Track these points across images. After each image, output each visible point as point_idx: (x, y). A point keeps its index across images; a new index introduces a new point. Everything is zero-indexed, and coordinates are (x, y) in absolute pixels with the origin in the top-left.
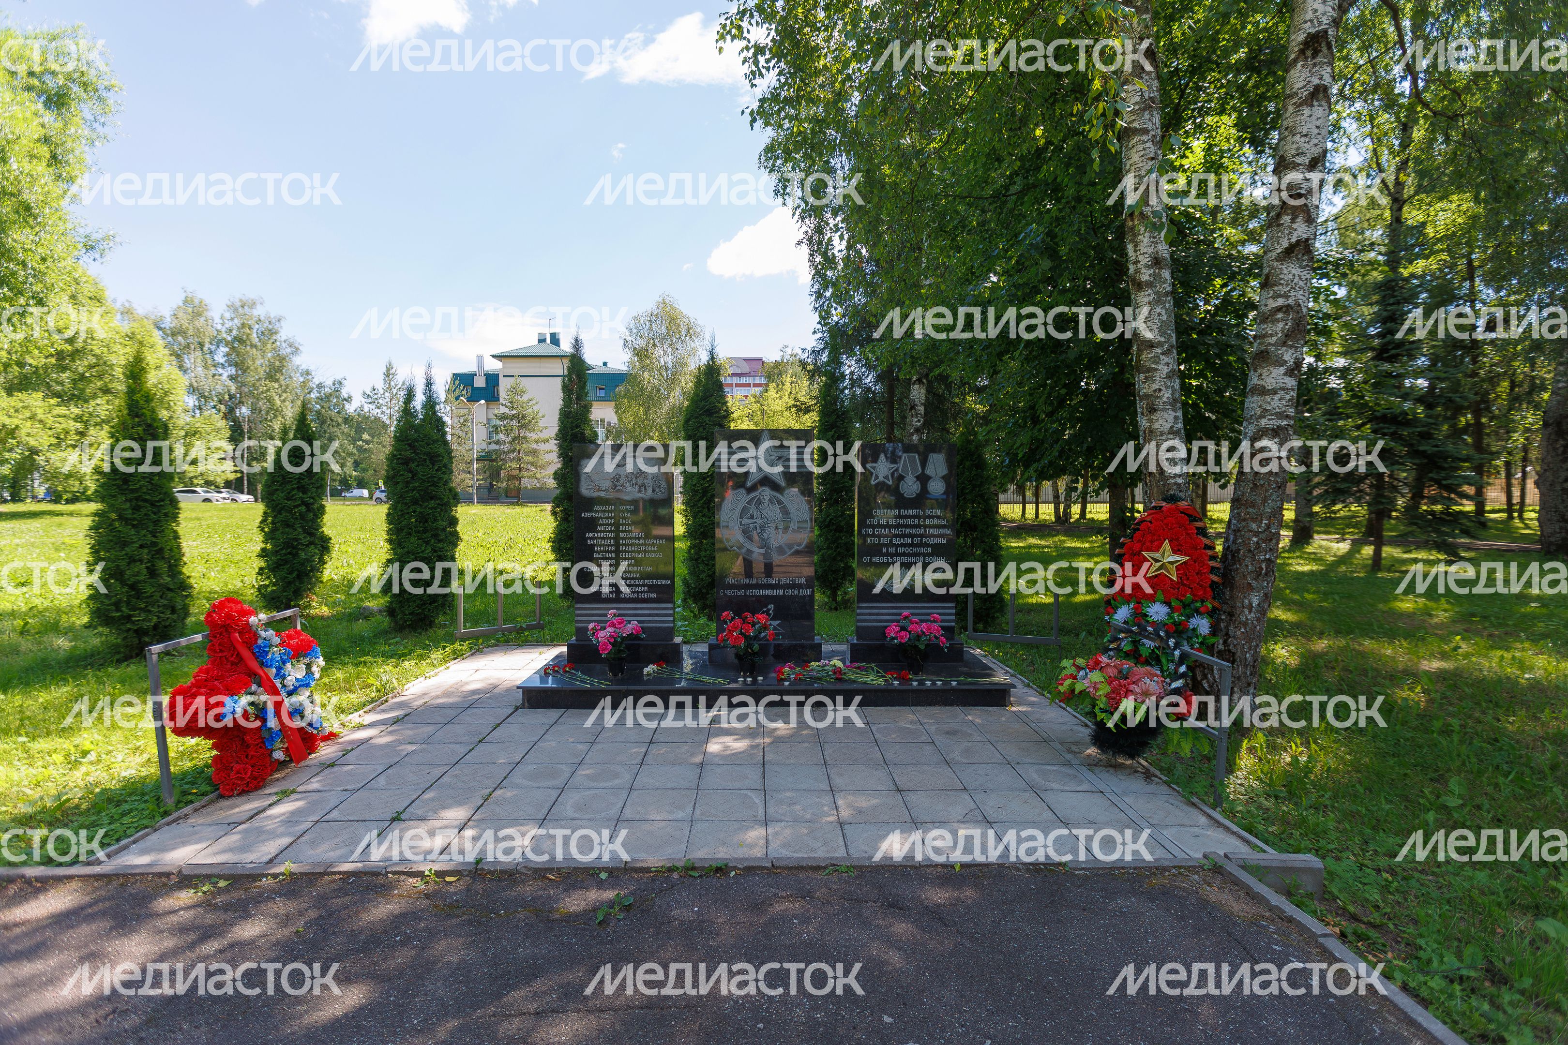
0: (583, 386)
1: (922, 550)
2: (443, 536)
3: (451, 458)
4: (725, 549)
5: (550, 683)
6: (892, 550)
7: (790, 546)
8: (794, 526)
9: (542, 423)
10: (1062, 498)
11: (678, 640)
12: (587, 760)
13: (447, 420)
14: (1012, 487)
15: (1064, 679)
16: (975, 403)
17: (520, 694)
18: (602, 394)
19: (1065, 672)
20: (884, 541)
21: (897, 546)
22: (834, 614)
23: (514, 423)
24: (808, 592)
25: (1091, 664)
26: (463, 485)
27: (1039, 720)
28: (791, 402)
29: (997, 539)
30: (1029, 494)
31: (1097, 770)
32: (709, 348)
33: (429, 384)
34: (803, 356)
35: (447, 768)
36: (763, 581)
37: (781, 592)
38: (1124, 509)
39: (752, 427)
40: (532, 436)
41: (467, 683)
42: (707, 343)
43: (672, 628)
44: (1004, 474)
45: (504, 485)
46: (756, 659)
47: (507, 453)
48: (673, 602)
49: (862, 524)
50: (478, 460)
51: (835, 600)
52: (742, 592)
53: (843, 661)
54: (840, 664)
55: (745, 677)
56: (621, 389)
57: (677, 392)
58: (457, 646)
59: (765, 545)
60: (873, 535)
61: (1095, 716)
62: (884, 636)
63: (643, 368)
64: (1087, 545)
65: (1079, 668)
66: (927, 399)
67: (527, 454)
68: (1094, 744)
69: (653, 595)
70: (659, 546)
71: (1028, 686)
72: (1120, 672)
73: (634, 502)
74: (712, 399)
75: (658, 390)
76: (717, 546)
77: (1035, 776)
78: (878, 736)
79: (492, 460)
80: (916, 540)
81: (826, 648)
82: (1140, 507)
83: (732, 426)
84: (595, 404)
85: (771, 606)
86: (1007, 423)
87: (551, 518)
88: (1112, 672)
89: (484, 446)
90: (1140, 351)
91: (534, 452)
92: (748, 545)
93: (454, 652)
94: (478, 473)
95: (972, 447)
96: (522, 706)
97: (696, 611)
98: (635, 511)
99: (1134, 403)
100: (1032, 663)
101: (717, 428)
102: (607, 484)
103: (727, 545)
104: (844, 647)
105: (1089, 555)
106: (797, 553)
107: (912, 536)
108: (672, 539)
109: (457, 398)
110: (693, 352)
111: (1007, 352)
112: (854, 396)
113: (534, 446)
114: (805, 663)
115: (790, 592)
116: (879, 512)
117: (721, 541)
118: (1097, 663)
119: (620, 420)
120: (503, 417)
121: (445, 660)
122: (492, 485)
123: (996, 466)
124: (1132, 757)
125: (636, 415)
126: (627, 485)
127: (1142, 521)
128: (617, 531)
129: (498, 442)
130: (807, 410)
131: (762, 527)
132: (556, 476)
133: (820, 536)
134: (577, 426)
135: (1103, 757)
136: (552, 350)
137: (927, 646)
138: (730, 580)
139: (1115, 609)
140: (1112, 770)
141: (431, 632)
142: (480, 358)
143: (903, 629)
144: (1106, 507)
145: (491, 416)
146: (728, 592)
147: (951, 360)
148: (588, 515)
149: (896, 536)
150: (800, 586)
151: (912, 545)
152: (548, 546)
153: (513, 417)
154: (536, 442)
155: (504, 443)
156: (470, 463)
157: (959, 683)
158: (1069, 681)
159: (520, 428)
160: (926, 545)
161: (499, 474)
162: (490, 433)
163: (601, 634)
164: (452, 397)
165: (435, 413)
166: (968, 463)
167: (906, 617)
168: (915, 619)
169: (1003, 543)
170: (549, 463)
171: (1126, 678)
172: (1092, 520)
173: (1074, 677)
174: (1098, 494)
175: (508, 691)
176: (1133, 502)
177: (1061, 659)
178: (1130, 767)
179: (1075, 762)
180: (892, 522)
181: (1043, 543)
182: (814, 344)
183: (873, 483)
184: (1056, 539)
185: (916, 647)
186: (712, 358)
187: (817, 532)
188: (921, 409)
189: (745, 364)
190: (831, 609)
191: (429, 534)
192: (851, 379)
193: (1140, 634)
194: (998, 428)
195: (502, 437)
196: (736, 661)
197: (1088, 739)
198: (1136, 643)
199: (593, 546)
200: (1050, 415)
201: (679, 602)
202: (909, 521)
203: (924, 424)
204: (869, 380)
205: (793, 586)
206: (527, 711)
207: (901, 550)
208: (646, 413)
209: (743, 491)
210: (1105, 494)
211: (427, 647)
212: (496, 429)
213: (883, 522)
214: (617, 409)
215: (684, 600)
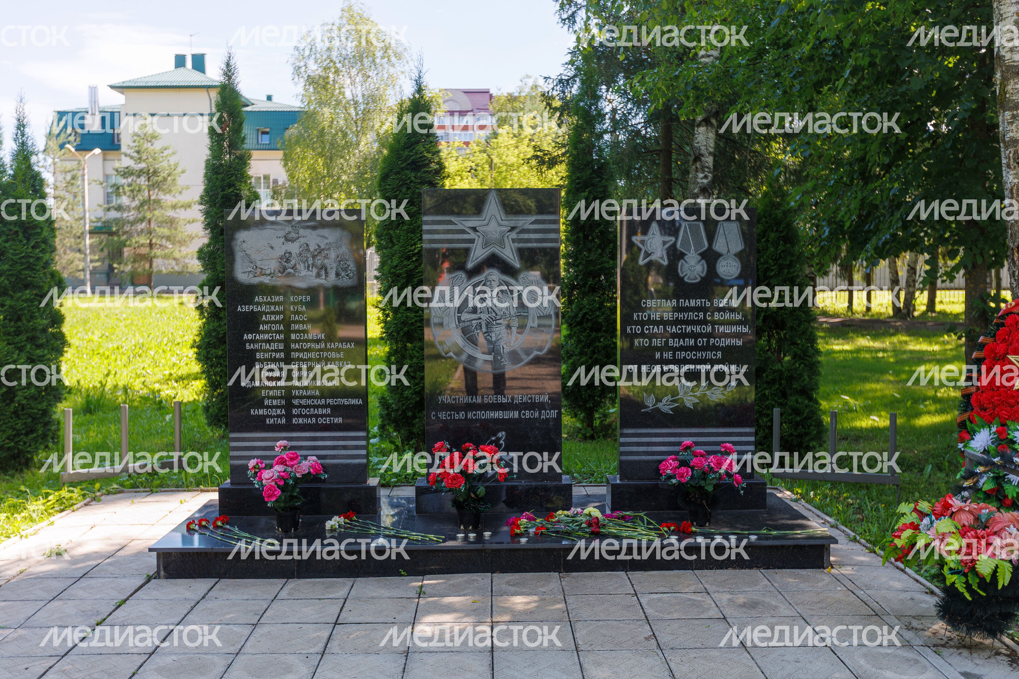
0: (237, 130)
1: (709, 355)
2: (43, 341)
3: (53, 230)
4: (438, 357)
5: (196, 542)
6: (668, 355)
7: (528, 352)
8: (532, 322)
9: (181, 181)
10: (903, 283)
11: (373, 481)
12: (246, 649)
13: (47, 176)
14: (834, 269)
15: (902, 530)
16: (784, 152)
17: (153, 559)
18: (265, 139)
19: (903, 521)
20: (657, 342)
21: (675, 349)
22: (589, 445)
23: (142, 180)
24: (553, 414)
25: (939, 508)
26: (72, 268)
27: (868, 587)
28: (530, 152)
29: (813, 340)
30: (857, 277)
31: (945, 652)
32: (415, 75)
33: (21, 126)
34: (546, 87)
35: (53, 661)
36: (491, 399)
37: (516, 415)
38: (985, 297)
39: (475, 185)
40: (167, 199)
41: (79, 545)
42: (411, 69)
43: (366, 466)
44: (824, 250)
45: (128, 268)
46: (482, 508)
47: (133, 223)
48: (366, 430)
49: (627, 321)
50: (92, 233)
51: (590, 424)
52: (461, 415)
53: (601, 509)
54: (596, 513)
55: (466, 532)
56: (293, 131)
57: (370, 136)
58: (64, 493)
59: (493, 349)
60: (643, 335)
61: (944, 579)
62: (658, 473)
63: (321, 103)
64: (936, 348)
65: (922, 515)
66: (717, 146)
67: (161, 224)
68: (942, 618)
69: (339, 420)
70: (347, 351)
71: (855, 540)
72: (977, 519)
73: (312, 291)
74: (420, 148)
75: (345, 135)
76: (427, 351)
77: (862, 662)
78: (649, 611)
79: (111, 234)
80: (701, 342)
81: (578, 491)
82: (1007, 295)
83: (448, 184)
84: (255, 154)
85: (502, 434)
86: (827, 179)
87: (195, 314)
88: (966, 519)
89: (100, 213)
90: (1005, 79)
91: (171, 222)
92: (470, 350)
93: (60, 501)
94: (93, 252)
95: (779, 213)
96: (157, 576)
97: (399, 442)
98: (313, 304)
99: (997, 152)
100: (860, 510)
101: (425, 188)
102: (273, 265)
103: (441, 350)
104: (603, 490)
105: (941, 360)
106: (537, 361)
107: (695, 336)
108: (363, 343)
109: (62, 146)
110: (391, 81)
111: (828, 81)
112: (615, 144)
113: (171, 213)
114: (549, 512)
115: (528, 414)
116: (650, 303)
117: (432, 345)
118: (947, 506)
119: (292, 176)
120: (127, 173)
121: (48, 512)
122: (111, 269)
123: (813, 240)
124: (993, 633)
125: (312, 169)
126: (301, 267)
127: (1009, 313)
128: (288, 331)
129: (119, 208)
130: (553, 162)
131: (488, 324)
132: (202, 255)
133: (569, 337)
134: (230, 185)
135: (954, 635)
136: (195, 78)
137: (716, 486)
138: (446, 399)
139: (971, 434)
140: (965, 653)
141: (27, 475)
142: (93, 91)
143: (684, 463)
144: (960, 295)
145: (110, 171)
146: (443, 415)
147: (750, 92)
148: (246, 309)
149: (674, 336)
150: (541, 406)
151: (695, 348)
152: (192, 353)
153: (141, 173)
154: (174, 207)
155: (128, 209)
156: (81, 237)
157: (760, 538)
158: (908, 532)
159: (151, 187)
160: (715, 348)
161: (120, 253)
162: (108, 197)
163: (266, 474)
164: (54, 144)
165: (29, 167)
166: (773, 235)
167: (687, 448)
168: (700, 449)
169: (822, 346)
170: (191, 238)
171: (985, 527)
172: (943, 314)
173: (915, 527)
174: (952, 279)
175: (138, 555)
176: (999, 288)
177: (899, 503)
178: (991, 648)
179: (917, 642)
180: (667, 316)
181: (877, 344)
182: (561, 70)
183: (641, 262)
184: (895, 339)
185: (701, 488)
186: (420, 90)
187: (565, 331)
188: (709, 161)
189: (465, 97)
190: (585, 438)
191: (23, 337)
192: (613, 119)
193: (1004, 467)
194: (815, 189)
195: (125, 200)
196: (454, 510)
197: (934, 611)
198: (999, 480)
199: (254, 351)
200: (887, 168)
201: (375, 430)
202: (692, 316)
203: (713, 181)
204: (638, 120)
205: (532, 406)
206: (163, 582)
207: (681, 355)
208: (327, 166)
209: (462, 275)
210: (960, 278)
211: (21, 494)
212: (117, 189)
213: (656, 316)
214: (286, 159)
215: (382, 427)
